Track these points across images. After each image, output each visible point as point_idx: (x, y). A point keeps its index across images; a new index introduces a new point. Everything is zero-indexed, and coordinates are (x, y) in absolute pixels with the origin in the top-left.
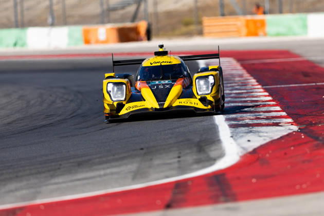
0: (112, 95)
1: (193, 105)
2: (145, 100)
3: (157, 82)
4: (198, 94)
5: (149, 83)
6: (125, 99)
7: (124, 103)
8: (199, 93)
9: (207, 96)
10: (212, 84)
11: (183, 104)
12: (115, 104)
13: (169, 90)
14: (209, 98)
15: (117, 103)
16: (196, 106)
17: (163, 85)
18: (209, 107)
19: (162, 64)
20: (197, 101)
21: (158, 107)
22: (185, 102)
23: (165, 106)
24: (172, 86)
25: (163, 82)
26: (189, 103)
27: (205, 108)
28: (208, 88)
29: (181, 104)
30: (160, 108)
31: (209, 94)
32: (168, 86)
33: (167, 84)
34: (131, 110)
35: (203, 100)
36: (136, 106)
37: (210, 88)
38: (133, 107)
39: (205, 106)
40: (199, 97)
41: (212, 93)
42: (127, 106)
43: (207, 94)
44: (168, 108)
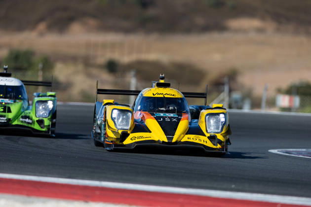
0: (116, 123)
1: (202, 143)
2: (150, 132)
4: (207, 131)
5: (154, 114)
6: (130, 129)
7: (129, 132)
8: (209, 131)
10: (222, 122)
11: (192, 140)
12: (120, 132)
13: (177, 124)
14: (220, 137)
15: (122, 131)
16: (205, 144)
17: (170, 118)
18: (219, 146)
19: (166, 96)
20: (206, 139)
21: (166, 140)
22: (193, 138)
23: (174, 140)
24: (179, 120)
26: (198, 139)
27: (215, 147)
28: (218, 126)
29: (189, 140)
30: (168, 142)
31: (219, 133)
32: (174, 120)
34: (137, 140)
35: (212, 138)
36: (142, 137)
37: (221, 127)
38: (138, 138)
39: (214, 145)
40: (208, 135)
41: (223, 132)
42: (131, 135)
43: (217, 133)
44: (176, 143)
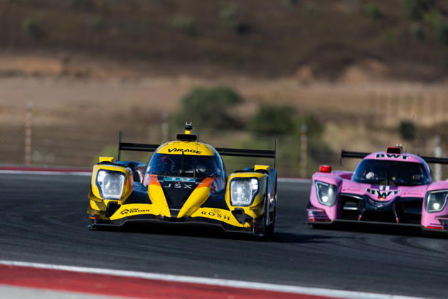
0: (102, 189)
1: (222, 219)
2: (150, 203)
3: (174, 179)
4: (231, 203)
5: (161, 178)
6: (122, 198)
7: (119, 203)
8: (234, 203)
9: (244, 208)
10: (253, 191)
11: (207, 216)
12: (106, 202)
13: (189, 192)
14: (248, 211)
15: (108, 201)
16: (226, 221)
17: (183, 184)
18: (247, 225)
19: (185, 153)
20: (229, 214)
21: (169, 215)
22: (210, 213)
23: (180, 215)
24: (194, 186)
25: (182, 179)
26: (216, 214)
27: (241, 226)
28: (247, 196)
29: (204, 216)
30: (171, 218)
31: (247, 206)
32: (188, 187)
33: (188, 183)
34: (129, 214)
35: (238, 213)
36: (136, 210)
37: (251, 197)
38: (132, 211)
39: (240, 223)
40: (232, 208)
41: (253, 205)
42: (123, 207)
43: (245, 206)
44: (183, 218)
